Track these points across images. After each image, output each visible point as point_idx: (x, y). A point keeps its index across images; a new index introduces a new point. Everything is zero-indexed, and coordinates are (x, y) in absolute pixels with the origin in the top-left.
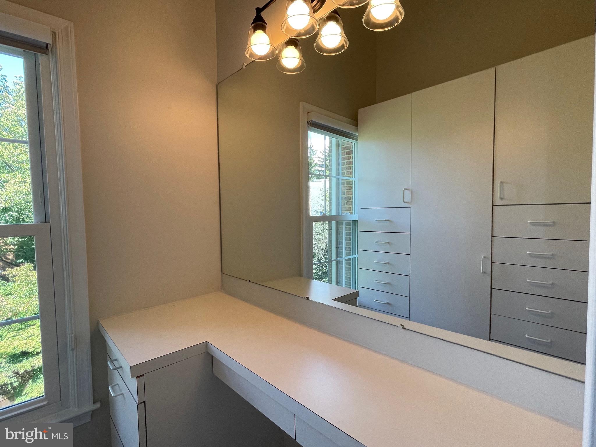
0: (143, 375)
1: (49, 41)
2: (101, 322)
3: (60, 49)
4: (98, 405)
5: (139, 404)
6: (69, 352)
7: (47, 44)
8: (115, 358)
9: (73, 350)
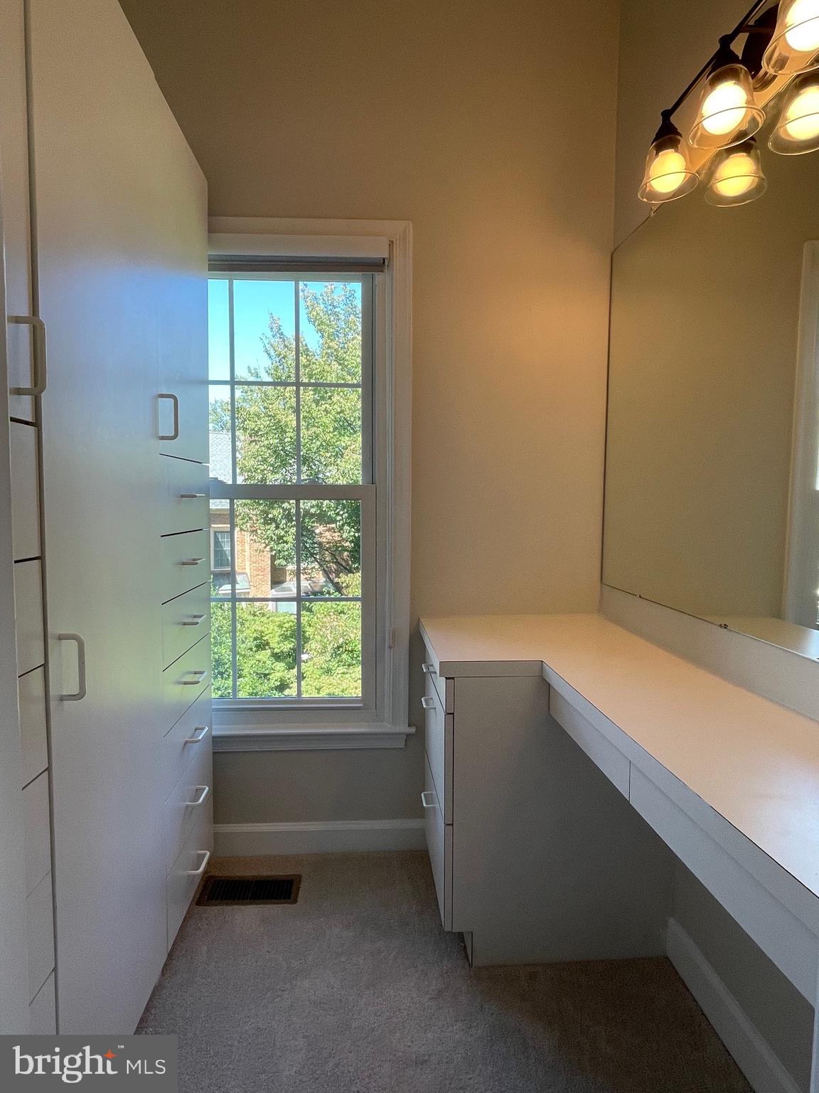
0: (453, 678)
1: (386, 255)
2: (421, 620)
3: (397, 263)
4: (413, 730)
5: (448, 714)
6: (387, 651)
7: (384, 259)
8: (431, 663)
9: (390, 647)
